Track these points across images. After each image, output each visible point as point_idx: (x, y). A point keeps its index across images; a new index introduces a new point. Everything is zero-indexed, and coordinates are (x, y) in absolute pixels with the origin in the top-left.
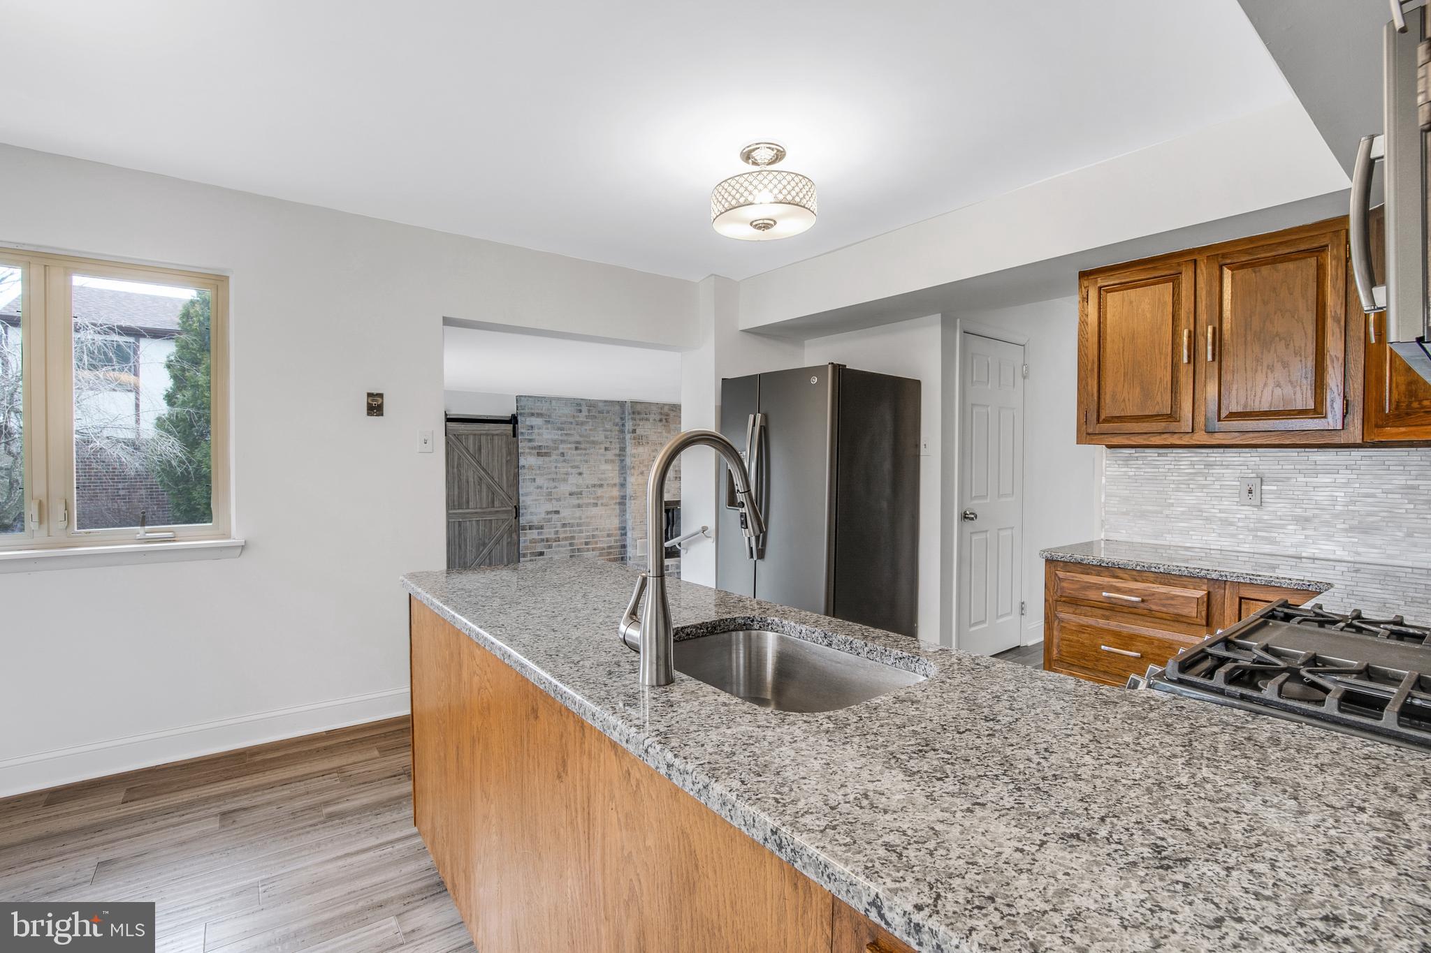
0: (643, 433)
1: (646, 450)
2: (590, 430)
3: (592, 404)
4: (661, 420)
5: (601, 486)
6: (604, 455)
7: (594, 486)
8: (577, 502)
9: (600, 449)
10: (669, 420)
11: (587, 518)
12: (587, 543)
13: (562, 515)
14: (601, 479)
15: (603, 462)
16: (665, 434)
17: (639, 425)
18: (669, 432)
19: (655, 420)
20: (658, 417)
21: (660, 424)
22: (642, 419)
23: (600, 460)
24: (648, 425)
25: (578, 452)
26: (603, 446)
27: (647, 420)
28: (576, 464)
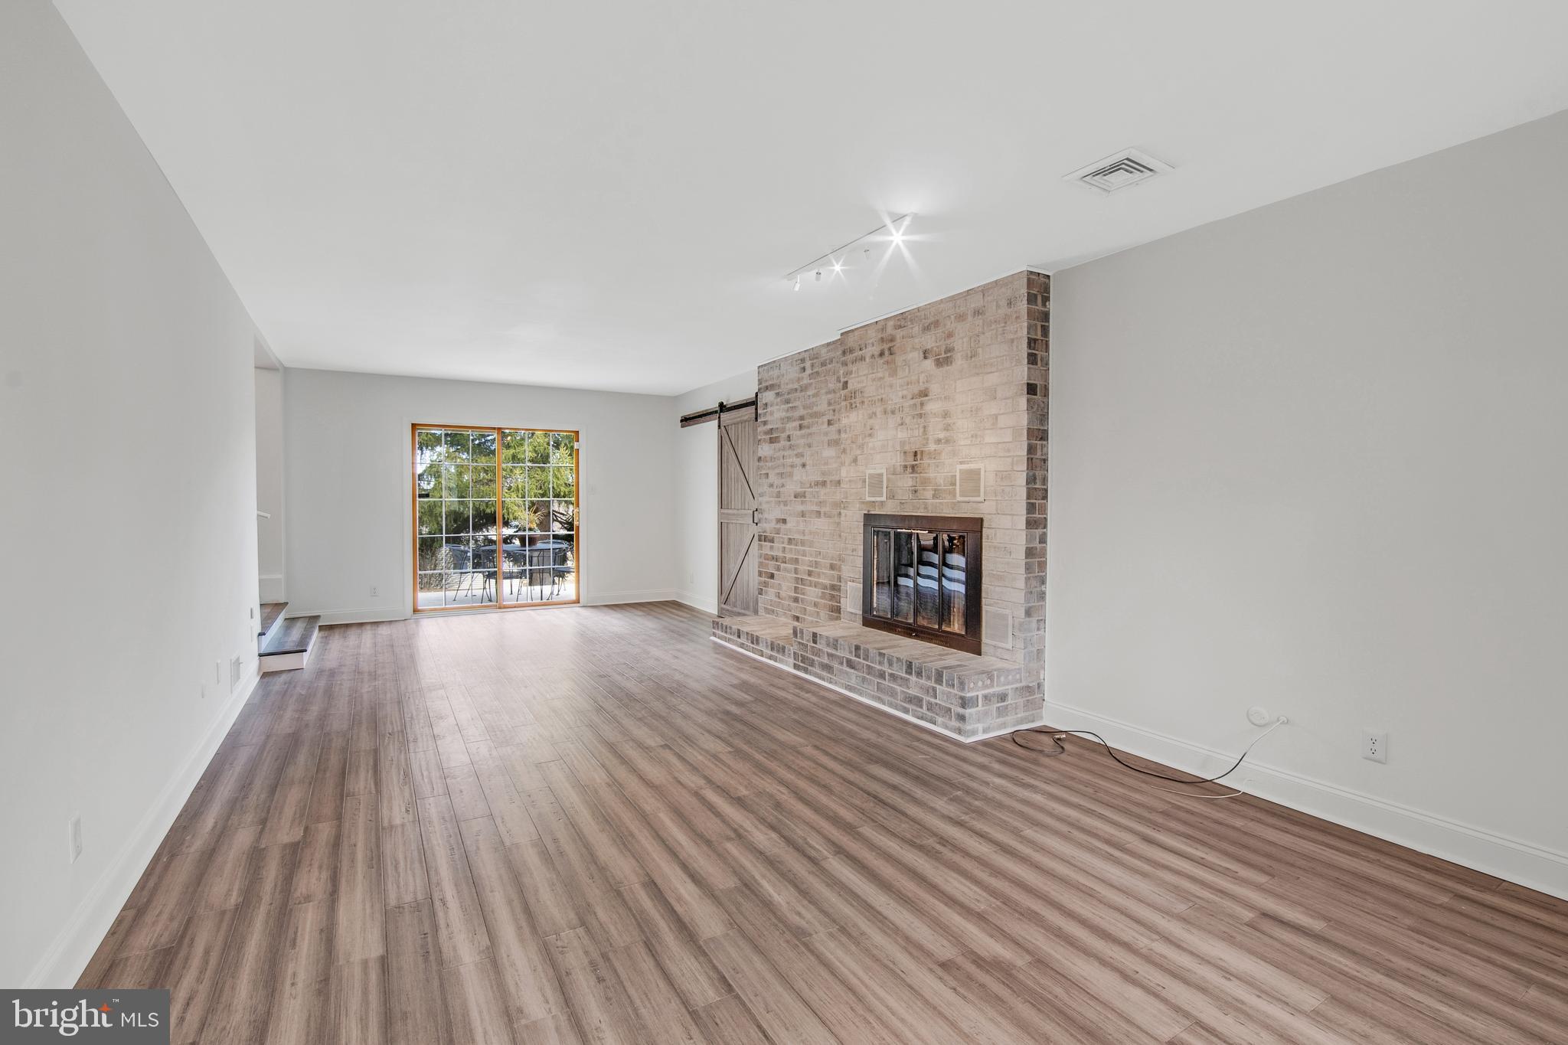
0: (858, 386)
1: (861, 416)
2: (814, 396)
3: (813, 355)
4: (882, 354)
5: (824, 483)
6: (826, 434)
7: (817, 484)
8: (800, 508)
9: (823, 423)
10: (895, 349)
11: (811, 533)
12: (810, 573)
13: (789, 525)
14: (823, 474)
15: (826, 445)
16: (888, 380)
17: (851, 373)
18: (894, 373)
19: (873, 356)
20: (876, 350)
21: (881, 361)
22: (854, 362)
23: (823, 442)
24: (862, 368)
25: (803, 432)
26: (825, 419)
27: (862, 359)
28: (800, 450)
